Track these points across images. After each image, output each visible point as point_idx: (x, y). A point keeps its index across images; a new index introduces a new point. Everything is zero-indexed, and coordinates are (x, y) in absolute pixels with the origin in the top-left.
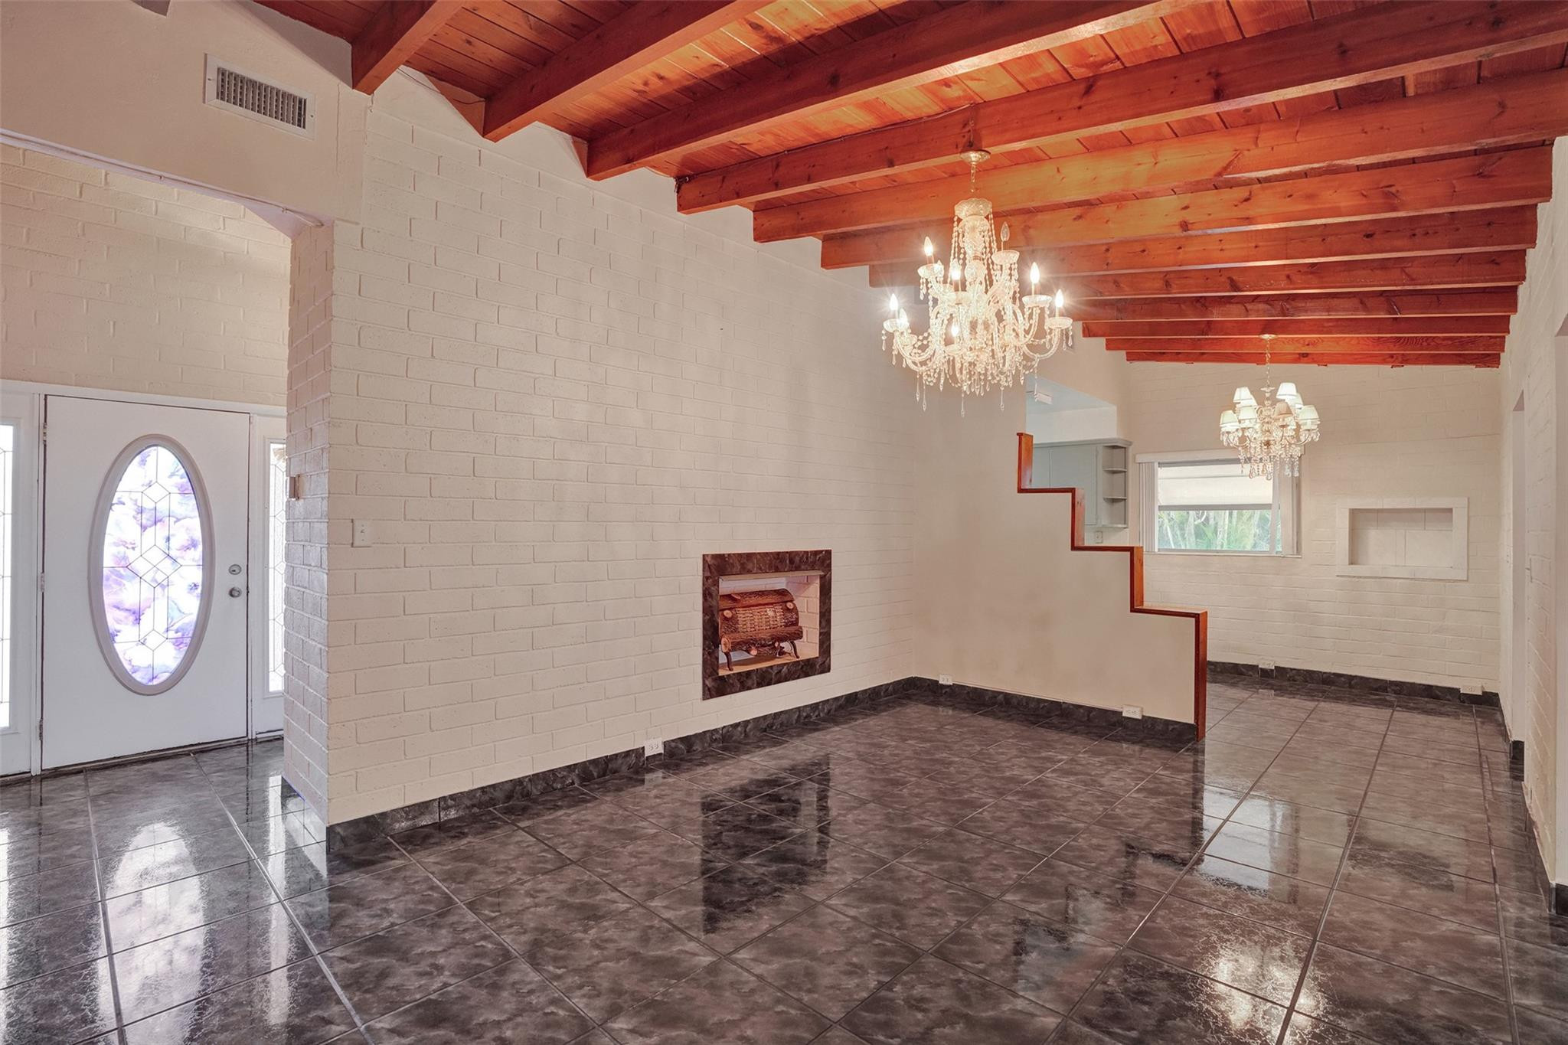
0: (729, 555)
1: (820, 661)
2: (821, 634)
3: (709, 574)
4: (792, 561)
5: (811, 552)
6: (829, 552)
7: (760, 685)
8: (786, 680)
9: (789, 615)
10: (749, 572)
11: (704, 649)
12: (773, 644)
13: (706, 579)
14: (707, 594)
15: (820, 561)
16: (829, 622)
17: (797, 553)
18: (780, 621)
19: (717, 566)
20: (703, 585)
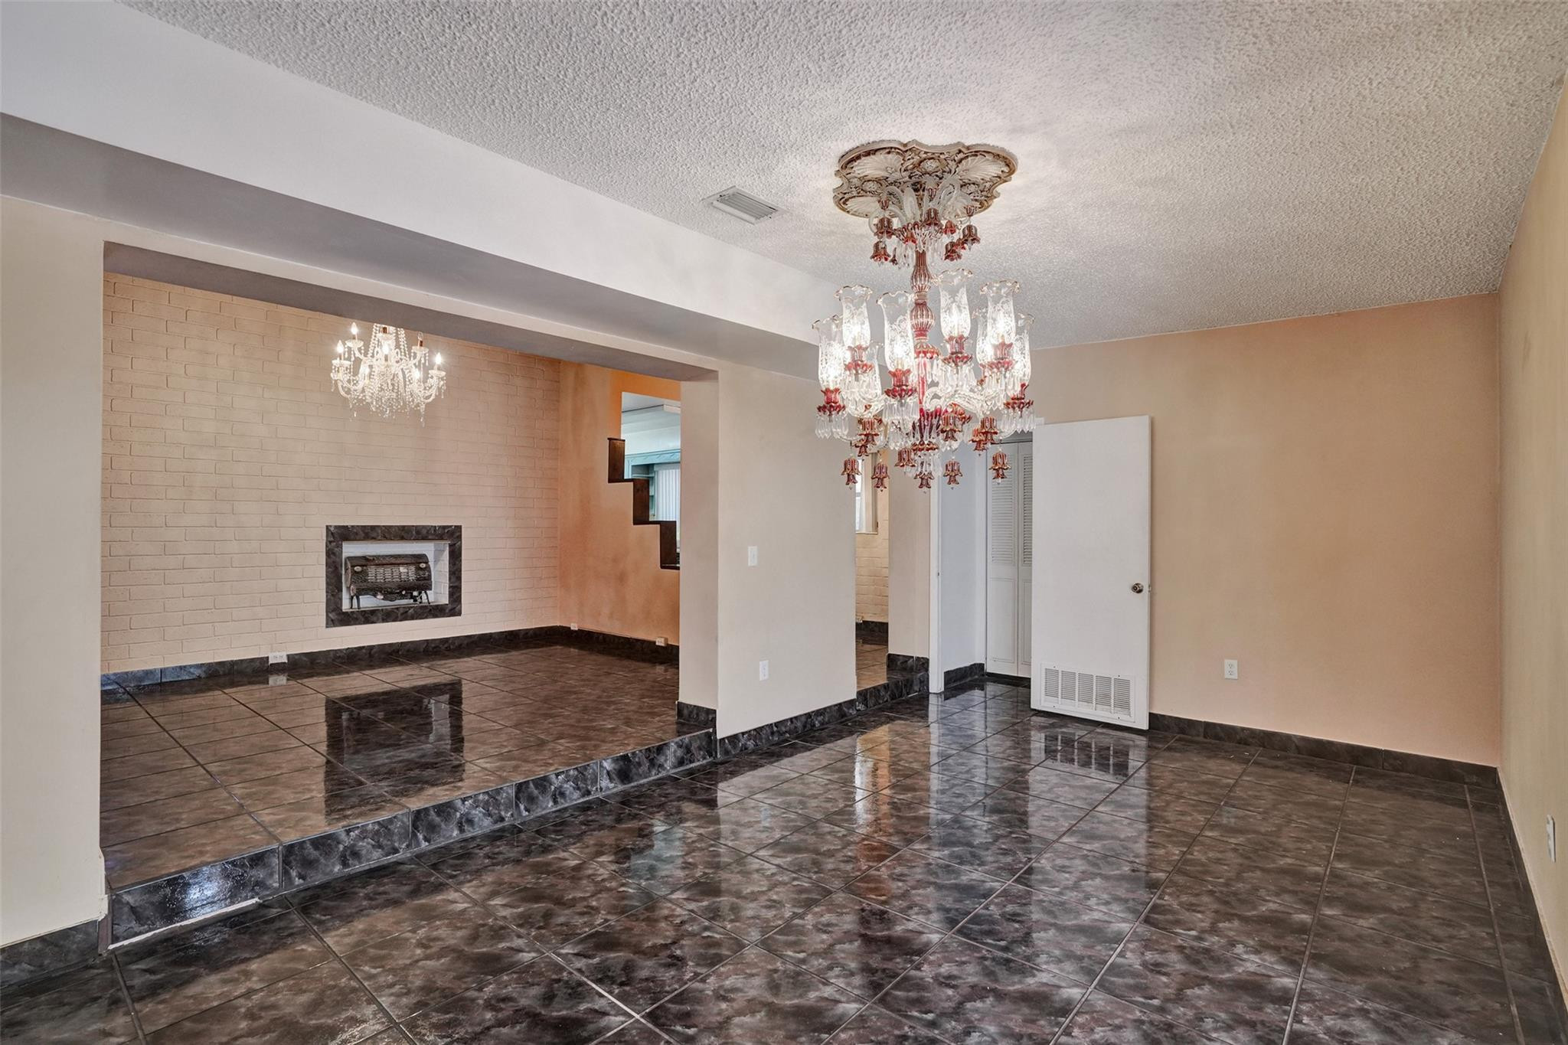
0: (353, 526)
1: (450, 607)
2: (450, 587)
3: (332, 539)
4: (418, 532)
5: (440, 527)
6: (459, 528)
7: (384, 620)
8: (412, 618)
9: (421, 573)
10: (374, 538)
11: (327, 592)
12: (401, 592)
13: (328, 543)
14: (330, 553)
15: (451, 536)
16: (459, 578)
17: (424, 527)
18: (412, 577)
19: (339, 535)
20: (327, 546)
